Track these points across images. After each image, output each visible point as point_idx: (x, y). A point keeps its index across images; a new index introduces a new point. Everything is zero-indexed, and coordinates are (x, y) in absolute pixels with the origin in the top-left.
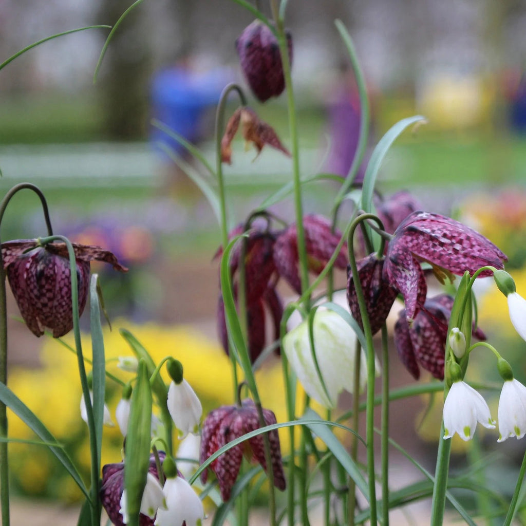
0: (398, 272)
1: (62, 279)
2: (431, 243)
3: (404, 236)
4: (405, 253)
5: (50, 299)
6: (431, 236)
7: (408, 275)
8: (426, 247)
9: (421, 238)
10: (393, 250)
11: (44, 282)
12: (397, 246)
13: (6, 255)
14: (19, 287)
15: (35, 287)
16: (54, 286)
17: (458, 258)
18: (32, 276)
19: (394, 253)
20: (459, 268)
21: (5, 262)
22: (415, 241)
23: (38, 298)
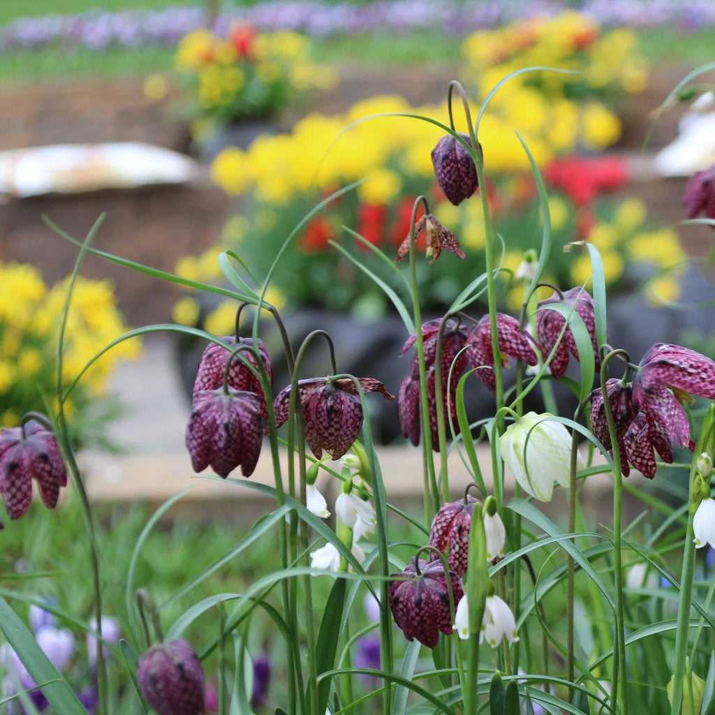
0: (651, 400)
1: (349, 412)
2: (681, 374)
3: (655, 369)
4: (658, 384)
5: (337, 430)
6: (681, 368)
7: (662, 402)
8: (677, 377)
9: (672, 369)
10: (646, 381)
11: (333, 416)
12: (650, 377)
13: (302, 394)
14: (310, 420)
15: (325, 420)
16: (341, 418)
17: (706, 386)
18: (323, 410)
19: (647, 383)
20: (709, 394)
21: (302, 400)
22: (667, 373)
23: (326, 429)
